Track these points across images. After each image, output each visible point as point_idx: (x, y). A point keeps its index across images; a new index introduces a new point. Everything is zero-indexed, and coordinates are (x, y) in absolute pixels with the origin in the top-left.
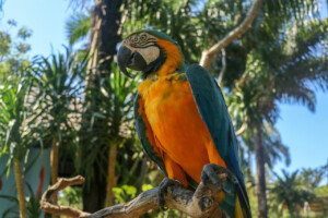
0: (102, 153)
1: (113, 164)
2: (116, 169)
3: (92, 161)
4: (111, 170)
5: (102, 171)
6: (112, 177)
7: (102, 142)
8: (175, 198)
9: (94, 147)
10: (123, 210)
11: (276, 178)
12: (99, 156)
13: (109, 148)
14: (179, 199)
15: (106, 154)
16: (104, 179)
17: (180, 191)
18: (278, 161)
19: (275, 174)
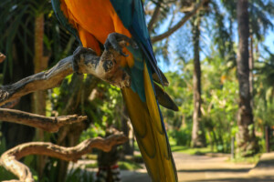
0: (25, 26)
1: (40, 40)
2: (45, 45)
3: (13, 37)
4: (38, 47)
5: (27, 49)
6: (40, 57)
7: (25, 11)
8: (86, 63)
9: (13, 18)
10: (44, 77)
11: (267, 55)
12: (21, 29)
13: (34, 19)
14: (90, 64)
15: (31, 27)
16: (31, 59)
17: (90, 57)
18: (269, 31)
19: (266, 49)
